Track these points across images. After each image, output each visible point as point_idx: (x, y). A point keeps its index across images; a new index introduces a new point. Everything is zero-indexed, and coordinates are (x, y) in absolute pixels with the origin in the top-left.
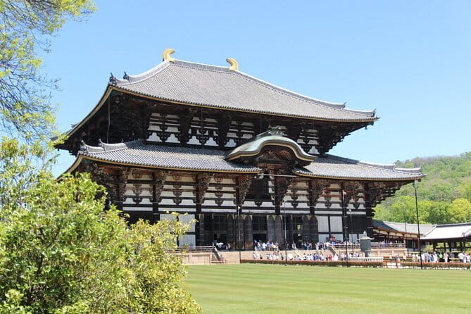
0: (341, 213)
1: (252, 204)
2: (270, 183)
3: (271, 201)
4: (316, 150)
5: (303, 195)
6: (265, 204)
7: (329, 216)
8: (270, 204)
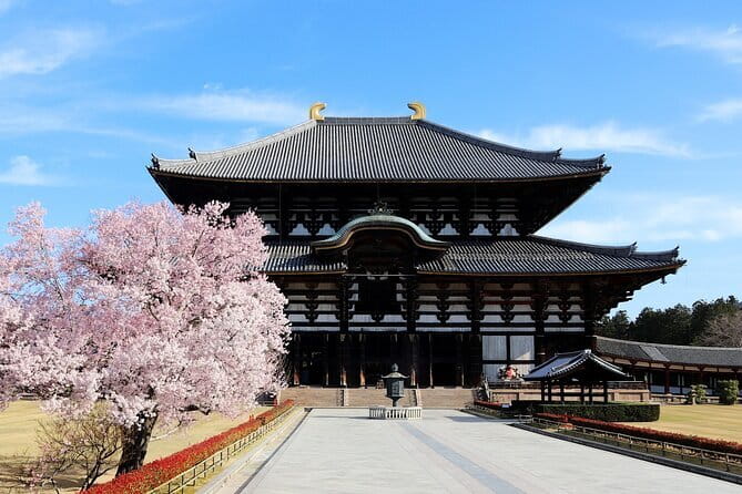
0: (533, 329)
1: (366, 318)
2: (399, 287)
3: (398, 312)
4: (514, 230)
5: (460, 303)
6: (388, 318)
7: (508, 334)
8: (398, 318)
